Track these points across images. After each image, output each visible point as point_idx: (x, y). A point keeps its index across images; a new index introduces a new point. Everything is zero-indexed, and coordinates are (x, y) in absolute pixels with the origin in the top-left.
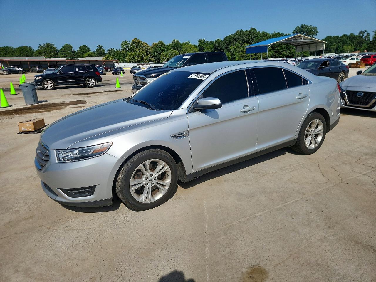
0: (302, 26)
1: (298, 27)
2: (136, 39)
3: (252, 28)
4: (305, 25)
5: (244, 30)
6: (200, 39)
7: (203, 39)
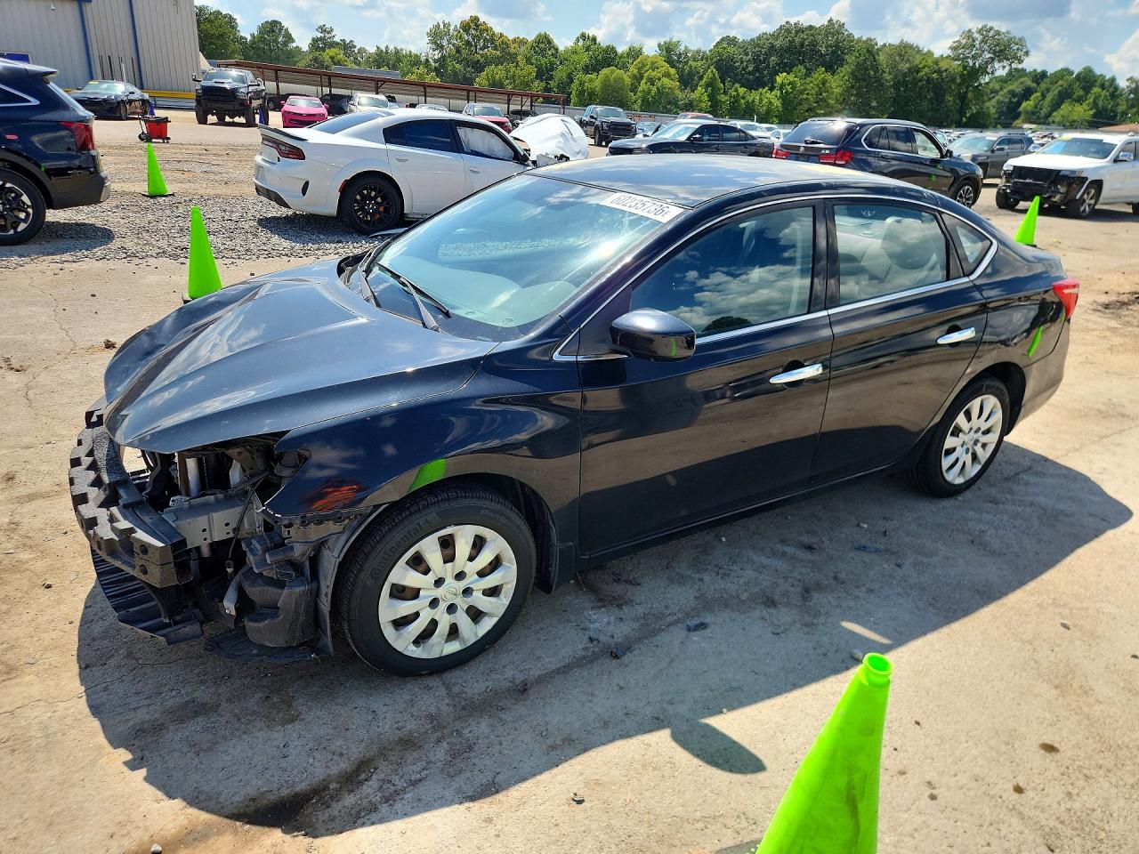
0: (980, 31)
1: (970, 31)
2: (475, 20)
3: (831, 20)
4: (991, 29)
5: (806, 24)
6: (667, 39)
7: (674, 40)
